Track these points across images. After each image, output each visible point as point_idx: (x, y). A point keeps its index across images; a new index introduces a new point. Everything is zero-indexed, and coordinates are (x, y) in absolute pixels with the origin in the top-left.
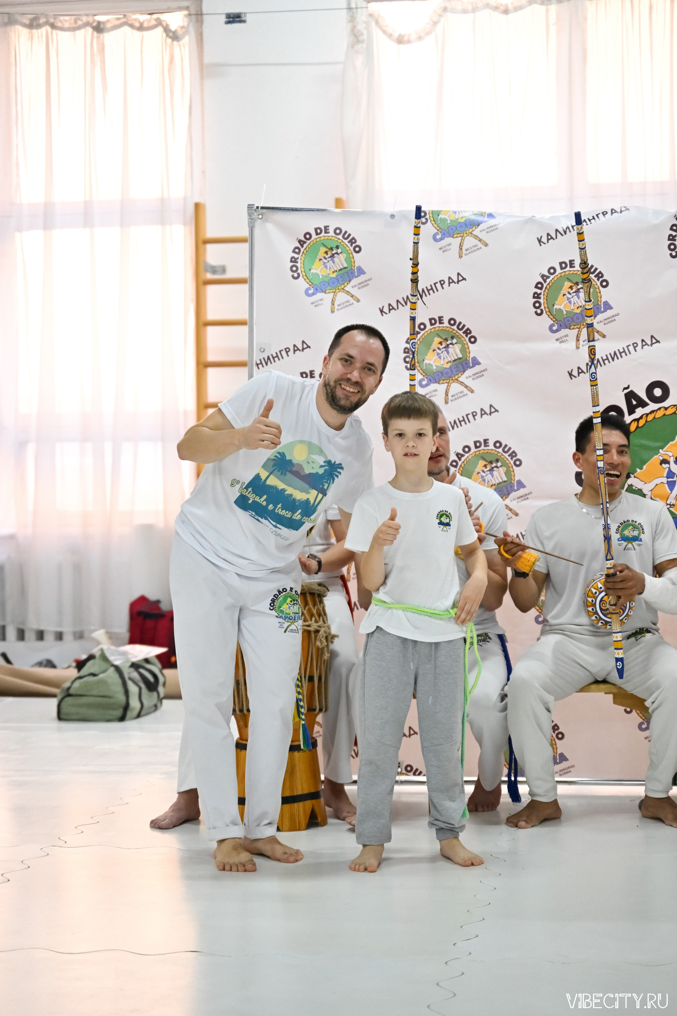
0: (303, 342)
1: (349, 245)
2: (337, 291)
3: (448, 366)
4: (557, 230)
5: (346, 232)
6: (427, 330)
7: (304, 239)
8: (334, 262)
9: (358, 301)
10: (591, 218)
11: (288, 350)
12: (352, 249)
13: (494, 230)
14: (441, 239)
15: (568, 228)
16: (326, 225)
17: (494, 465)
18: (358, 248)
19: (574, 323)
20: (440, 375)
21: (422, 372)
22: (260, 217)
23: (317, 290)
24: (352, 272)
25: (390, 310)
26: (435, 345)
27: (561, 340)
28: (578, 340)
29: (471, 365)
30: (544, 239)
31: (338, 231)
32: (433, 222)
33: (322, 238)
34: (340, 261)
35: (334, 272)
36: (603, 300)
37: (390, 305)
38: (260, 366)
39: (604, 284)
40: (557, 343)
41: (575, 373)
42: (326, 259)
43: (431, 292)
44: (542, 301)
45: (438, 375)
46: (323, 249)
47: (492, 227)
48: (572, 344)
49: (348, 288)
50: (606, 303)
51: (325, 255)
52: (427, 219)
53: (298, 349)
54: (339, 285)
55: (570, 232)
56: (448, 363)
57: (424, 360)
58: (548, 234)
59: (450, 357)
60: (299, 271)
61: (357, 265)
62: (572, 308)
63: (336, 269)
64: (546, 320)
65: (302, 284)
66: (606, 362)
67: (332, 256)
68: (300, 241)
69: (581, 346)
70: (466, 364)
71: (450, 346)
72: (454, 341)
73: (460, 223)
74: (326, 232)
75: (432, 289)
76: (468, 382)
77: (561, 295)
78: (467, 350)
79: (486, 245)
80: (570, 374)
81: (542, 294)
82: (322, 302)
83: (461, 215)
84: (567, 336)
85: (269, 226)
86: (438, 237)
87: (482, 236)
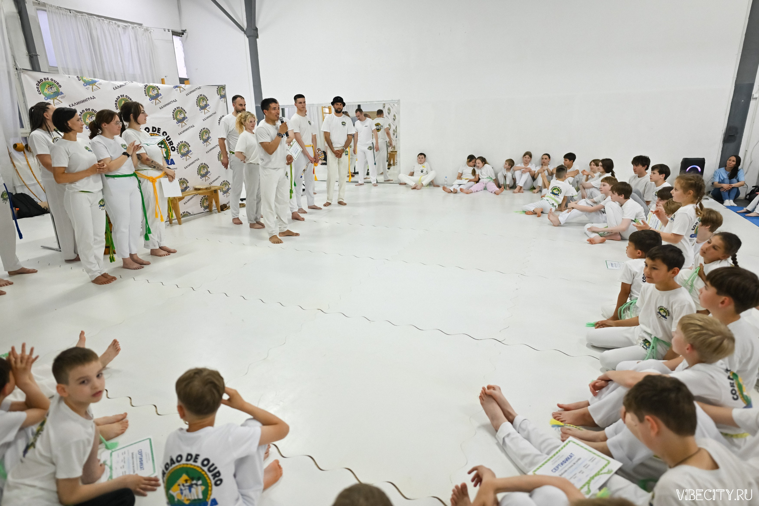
2: (54, 99)
4: (118, 86)
5: (55, 81)
6: (85, 112)
7: (40, 81)
8: (52, 90)
9: (62, 102)
12: (58, 86)
13: (100, 84)
15: (121, 86)
16: (47, 77)
18: (60, 86)
21: (86, 124)
22: (22, 72)
23: (48, 98)
24: (60, 93)
25: (72, 106)
26: (88, 116)
31: (52, 80)
32: (82, 80)
33: (46, 82)
34: (54, 89)
35: (52, 93)
37: (72, 104)
43: (86, 101)
44: (117, 105)
46: (47, 85)
49: (58, 98)
51: (48, 87)
52: (80, 79)
54: (54, 97)
57: (85, 121)
58: (116, 87)
60: (40, 92)
61: (60, 91)
67: (51, 88)
68: (38, 82)
72: (93, 116)
74: (48, 80)
75: (86, 100)
79: (100, 89)
81: (117, 103)
82: (50, 102)
83: (90, 79)
85: (26, 76)
86: (85, 85)
87: (98, 86)
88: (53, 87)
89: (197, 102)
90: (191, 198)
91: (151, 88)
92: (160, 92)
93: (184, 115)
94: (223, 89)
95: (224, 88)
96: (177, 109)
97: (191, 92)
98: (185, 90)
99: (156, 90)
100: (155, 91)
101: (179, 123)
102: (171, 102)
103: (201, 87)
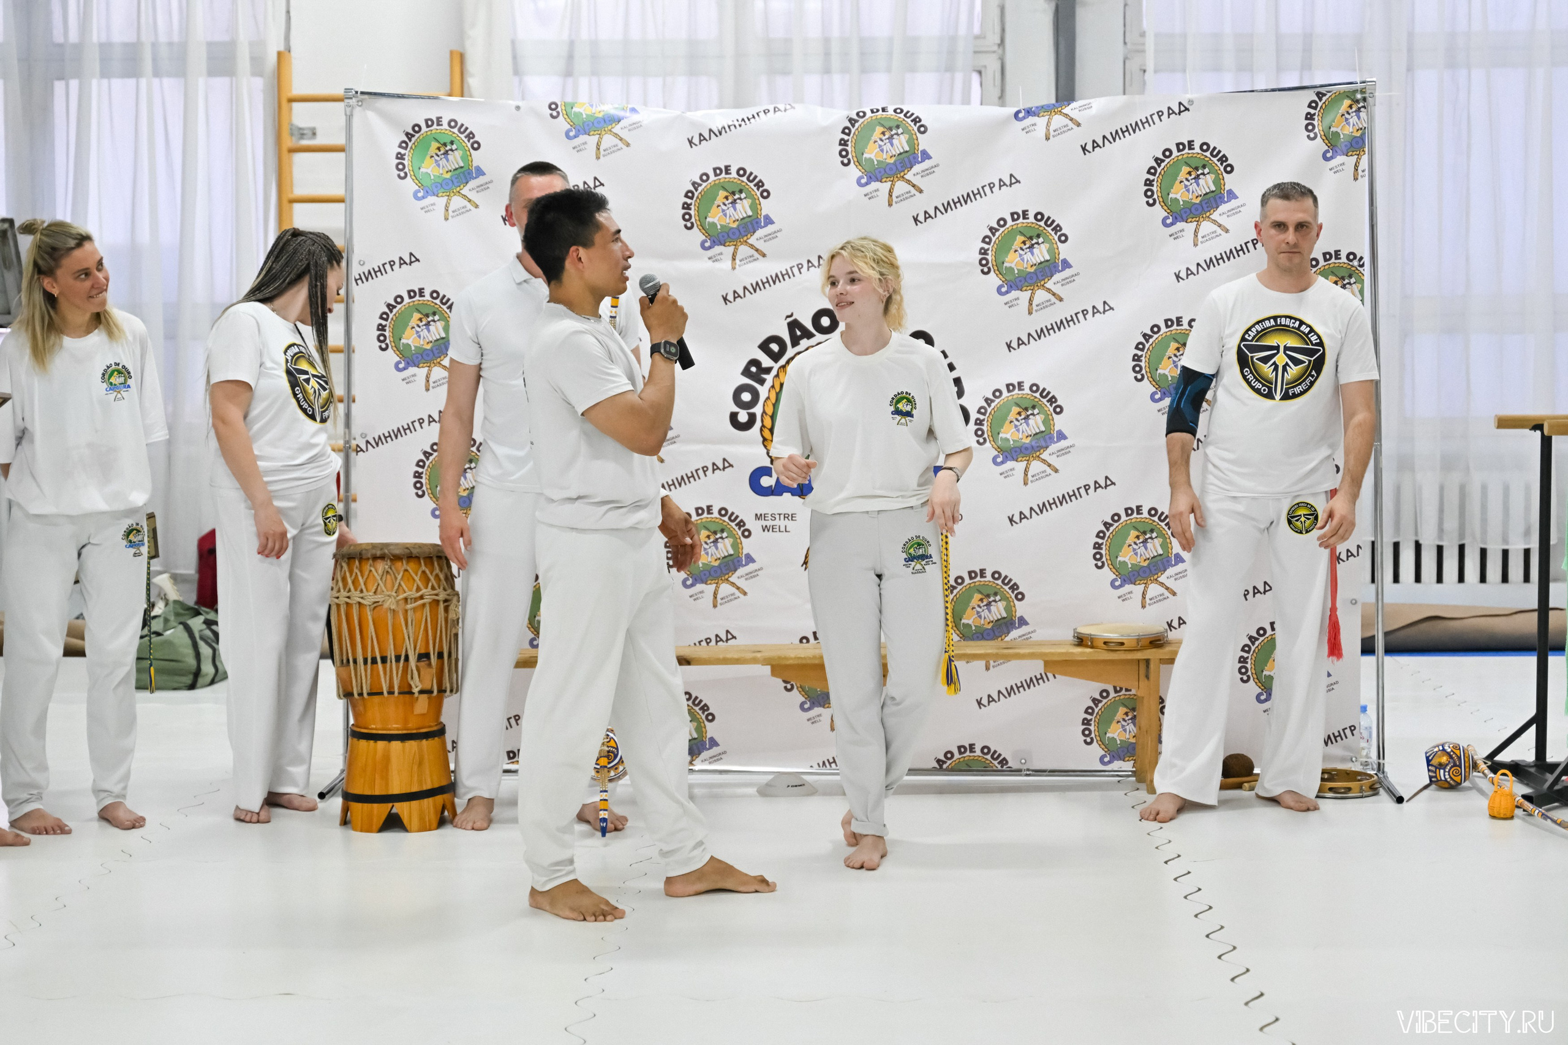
0: (411, 254)
1: (466, 140)
2: (452, 194)
4: (710, 130)
5: (462, 125)
7: (411, 132)
8: (448, 160)
9: (477, 206)
10: (750, 117)
11: (392, 263)
12: (469, 145)
13: (637, 127)
14: (575, 137)
15: (724, 128)
16: (439, 115)
18: (476, 146)
19: (729, 240)
22: (360, 103)
23: (428, 193)
24: (470, 172)
27: (714, 259)
28: (734, 259)
30: (696, 140)
31: (453, 124)
32: (566, 117)
33: (433, 132)
34: (456, 159)
35: (447, 172)
36: (764, 213)
38: (359, 282)
39: (765, 194)
40: (710, 262)
41: (730, 297)
42: (438, 156)
44: (692, 212)
46: (435, 145)
47: (634, 124)
48: (729, 263)
49: (465, 191)
50: (767, 217)
51: (437, 151)
52: (558, 113)
53: (405, 263)
54: (454, 187)
55: (726, 132)
58: (701, 135)
60: (406, 170)
61: (475, 164)
62: (728, 221)
63: (450, 169)
64: (697, 235)
65: (409, 185)
66: (767, 285)
67: (446, 153)
68: (407, 134)
69: (737, 267)
73: (597, 118)
74: (438, 125)
77: (715, 206)
79: (628, 145)
80: (725, 299)
81: (693, 204)
82: (434, 207)
83: (599, 109)
84: (721, 254)
85: (370, 114)
86: (572, 134)
87: (623, 134)
88: (452, 150)
89: (1148, 183)
90: (1030, 683)
91: (879, 129)
92: (924, 142)
93: (1053, 251)
94: (1357, 101)
95: (1364, 99)
96: (1010, 222)
97: (1115, 136)
98: (1079, 125)
99: (903, 138)
100: (895, 141)
101: (1014, 294)
102: (987, 189)
103: (1191, 102)
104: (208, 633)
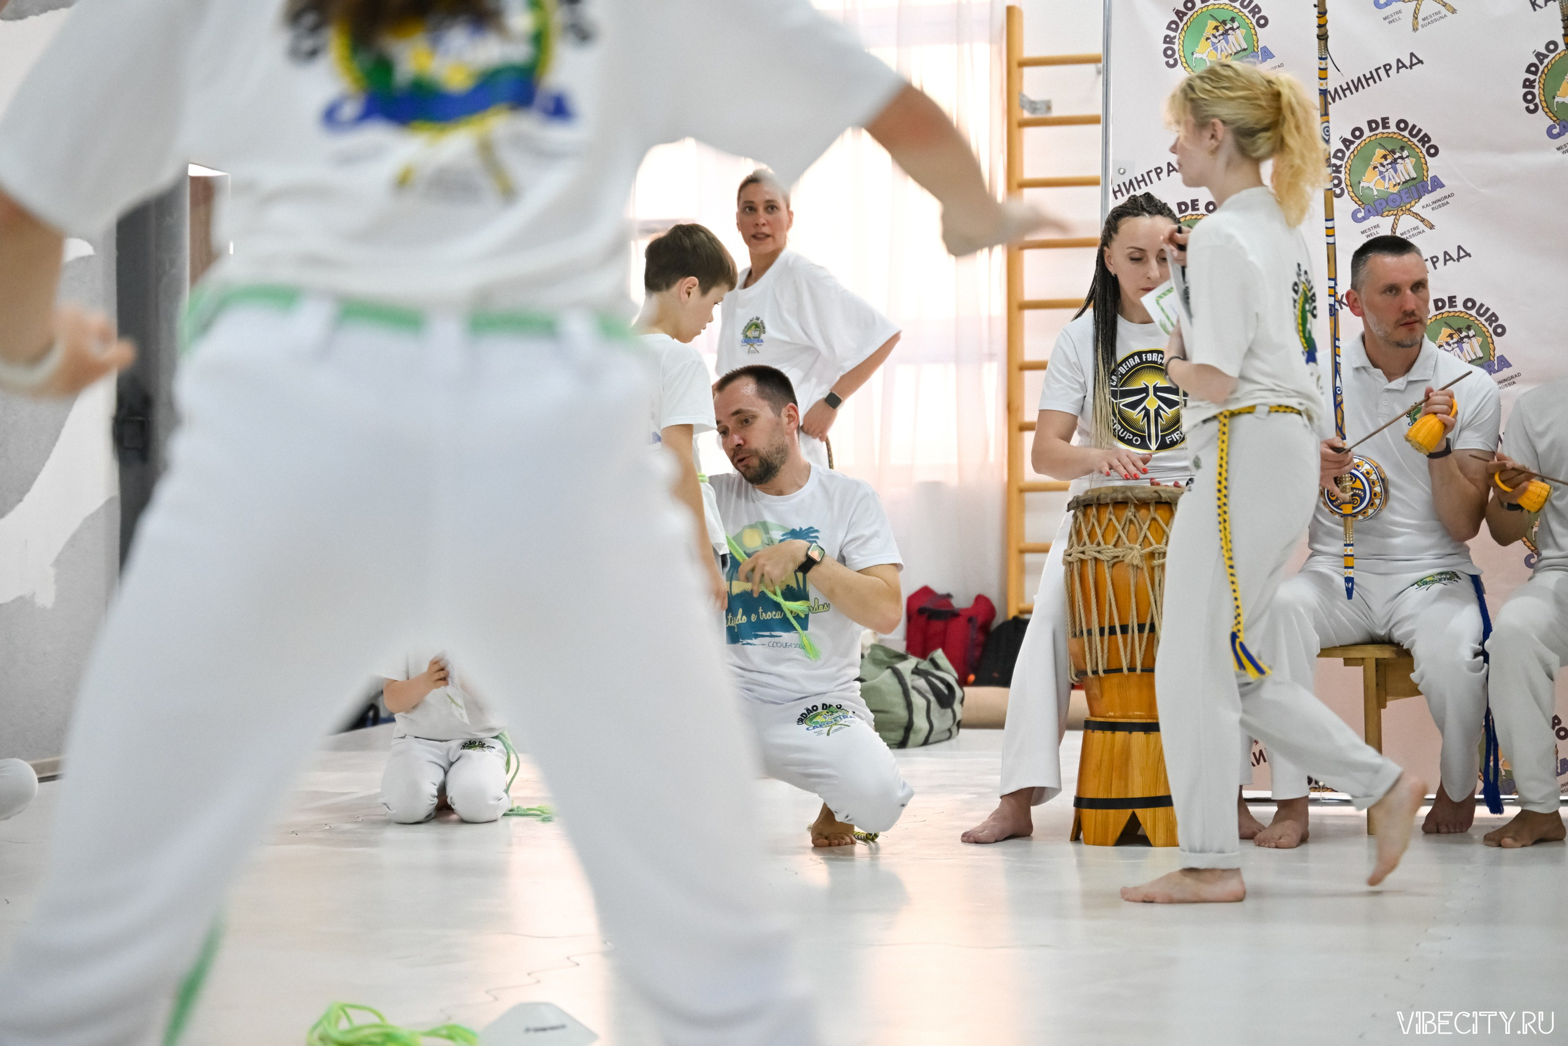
1: (1250, 16)
3: (1396, 190)
6: (1364, 138)
7: (1183, 10)
8: (1227, 42)
11: (1159, 171)
12: (1254, 21)
14: (1387, 5)
17: (1464, 334)
18: (1263, 22)
20: (1384, 203)
21: (1356, 199)
24: (1255, 56)
26: (1377, 159)
27: (1565, 149)
29: (1430, 188)
33: (1210, 8)
34: (1237, 40)
40: (1559, 154)
42: (1216, 37)
43: (1371, 82)
44: (1536, 91)
45: (1381, 204)
46: (1211, 24)
51: (1214, 32)
56: (1395, 185)
57: (1359, 183)
59: (1399, 178)
60: (1176, 56)
61: (1261, 45)
64: (1542, 120)
67: (1225, 33)
68: (1178, 12)
70: (1423, 186)
71: (1399, 161)
72: (1405, 153)
75: (1372, 77)
76: (1424, 213)
77: (1565, 82)
78: (1424, 166)
79: (1454, 11)
81: (1537, 80)
86: (1382, 2)
88: (1232, 29)
104: (921, 683)
